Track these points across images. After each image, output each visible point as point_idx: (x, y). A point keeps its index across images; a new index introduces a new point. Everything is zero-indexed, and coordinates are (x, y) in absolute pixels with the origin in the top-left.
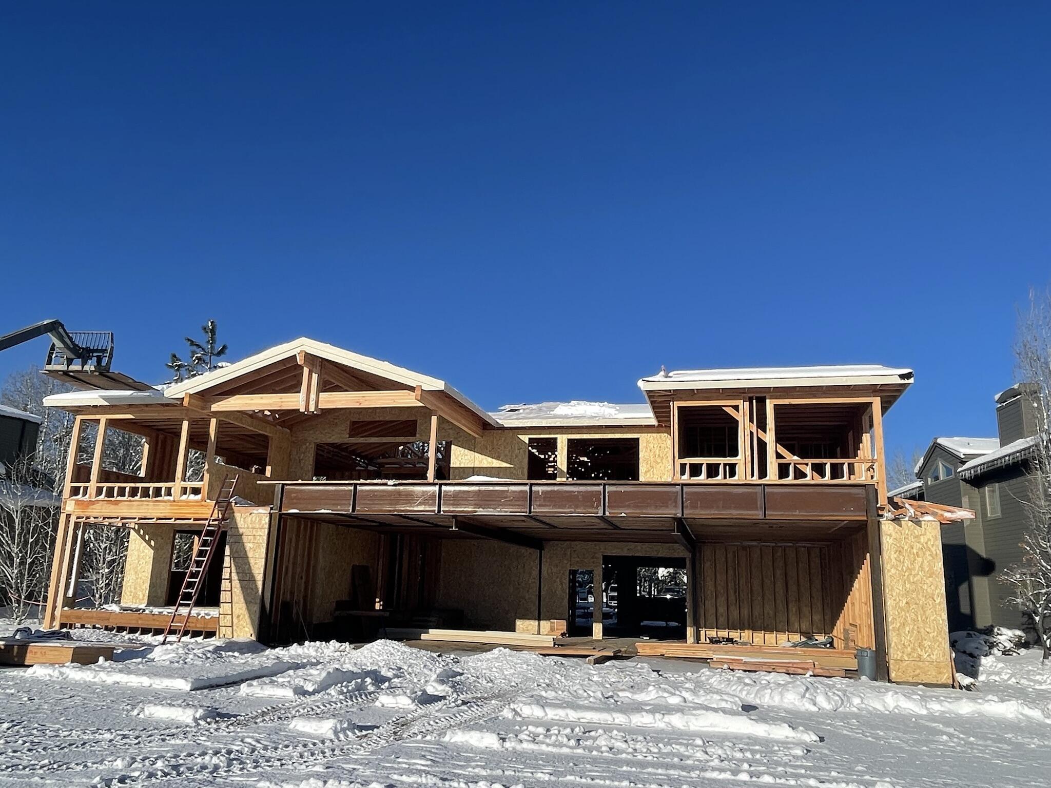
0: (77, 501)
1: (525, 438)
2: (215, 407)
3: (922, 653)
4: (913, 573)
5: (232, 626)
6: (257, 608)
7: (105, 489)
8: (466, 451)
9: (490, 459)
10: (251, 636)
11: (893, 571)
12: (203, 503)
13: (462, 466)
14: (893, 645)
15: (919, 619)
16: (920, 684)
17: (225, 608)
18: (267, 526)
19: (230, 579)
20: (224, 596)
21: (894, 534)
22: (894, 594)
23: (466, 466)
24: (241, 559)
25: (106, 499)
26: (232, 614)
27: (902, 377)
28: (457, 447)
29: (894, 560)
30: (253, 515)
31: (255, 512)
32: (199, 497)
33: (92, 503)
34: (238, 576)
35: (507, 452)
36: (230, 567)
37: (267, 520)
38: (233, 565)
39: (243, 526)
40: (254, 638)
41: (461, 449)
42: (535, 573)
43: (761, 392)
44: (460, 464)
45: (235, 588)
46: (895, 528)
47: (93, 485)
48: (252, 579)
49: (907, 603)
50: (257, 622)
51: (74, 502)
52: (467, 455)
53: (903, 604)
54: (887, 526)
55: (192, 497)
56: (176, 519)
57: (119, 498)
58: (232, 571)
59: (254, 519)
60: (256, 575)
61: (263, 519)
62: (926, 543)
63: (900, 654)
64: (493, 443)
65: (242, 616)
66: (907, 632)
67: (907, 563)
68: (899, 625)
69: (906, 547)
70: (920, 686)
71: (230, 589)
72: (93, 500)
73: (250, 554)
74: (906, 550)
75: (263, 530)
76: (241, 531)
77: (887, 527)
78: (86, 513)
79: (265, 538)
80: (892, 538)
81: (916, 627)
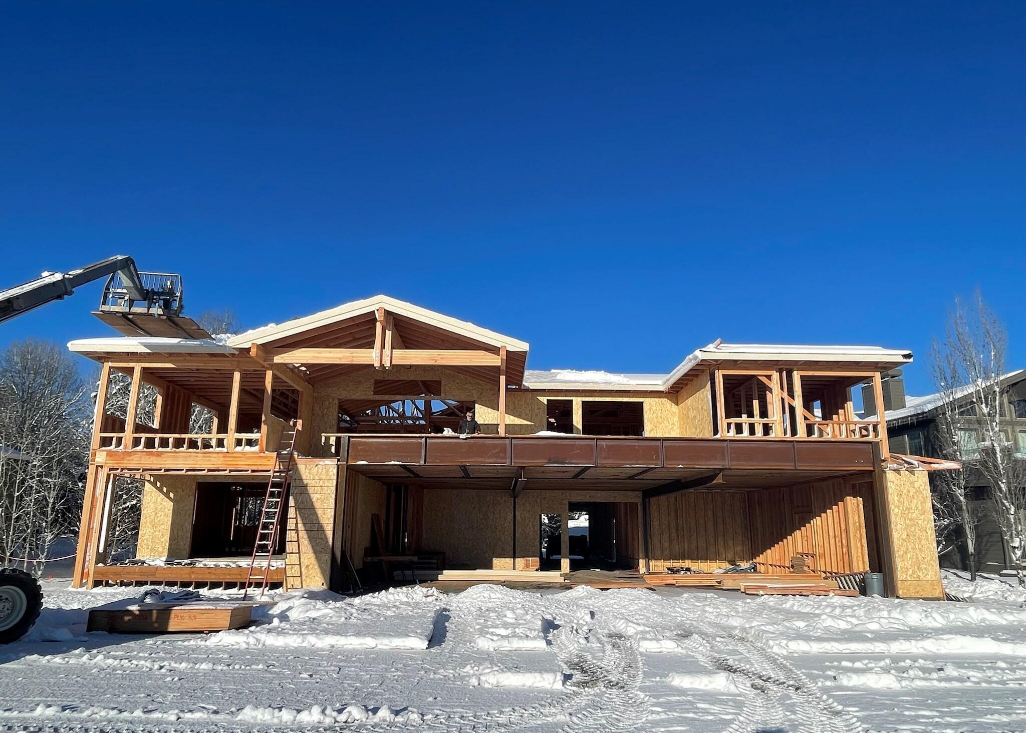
0: (109, 452)
1: (544, 400)
2: (278, 359)
3: (920, 574)
4: (911, 511)
5: (301, 576)
6: (327, 557)
7: (143, 440)
8: (490, 409)
9: (512, 417)
10: (323, 584)
11: (896, 510)
12: (262, 454)
13: (486, 423)
14: (899, 569)
15: (917, 547)
16: (921, 598)
17: (292, 559)
18: (335, 477)
19: (297, 530)
20: (289, 547)
21: (896, 482)
22: (898, 528)
23: (490, 423)
24: (308, 511)
25: (145, 449)
26: (300, 564)
27: (905, 356)
28: (481, 406)
29: (896, 502)
30: (319, 466)
31: (321, 463)
32: (256, 449)
33: (129, 454)
34: (305, 527)
35: (527, 411)
36: (296, 518)
37: (335, 471)
38: (298, 516)
39: (308, 478)
40: (325, 587)
41: (485, 408)
42: (511, 516)
43: (790, 365)
44: (484, 421)
45: (302, 538)
46: (896, 476)
47: (128, 435)
48: (321, 529)
49: (907, 535)
50: (328, 572)
51: (106, 453)
52: (490, 413)
53: (904, 536)
54: (890, 474)
55: (248, 448)
56: (230, 471)
57: (161, 449)
58: (299, 522)
59: (320, 471)
60: (325, 525)
61: (330, 470)
62: (919, 488)
63: (905, 576)
64: (514, 403)
65: (311, 566)
66: (908, 558)
67: (906, 504)
68: (902, 552)
69: (904, 492)
70: (921, 600)
71: (296, 540)
72: (130, 451)
73: (317, 505)
74: (905, 493)
75: (330, 481)
76: (305, 482)
77: (890, 476)
78: (120, 465)
79: (334, 489)
80: (895, 484)
81: (915, 554)
